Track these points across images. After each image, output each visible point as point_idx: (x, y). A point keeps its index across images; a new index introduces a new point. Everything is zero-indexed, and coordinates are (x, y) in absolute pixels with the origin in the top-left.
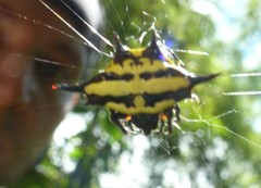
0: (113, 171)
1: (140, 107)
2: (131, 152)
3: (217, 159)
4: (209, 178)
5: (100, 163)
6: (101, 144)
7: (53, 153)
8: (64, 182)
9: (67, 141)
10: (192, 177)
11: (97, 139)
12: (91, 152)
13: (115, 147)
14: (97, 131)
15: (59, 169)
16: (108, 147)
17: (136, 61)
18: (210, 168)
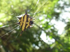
0: (58, 30)
1: (28, 23)
2: (55, 24)
3: (63, 4)
4: (67, 8)
5: (55, 33)
6: (50, 31)
7: (49, 43)
8: (57, 43)
9: (47, 39)
10: (66, 11)
11: (49, 32)
12: (51, 34)
13: (52, 28)
14: (47, 31)
15: (53, 43)
16: (52, 30)
17: (21, 21)
18: (65, 6)
